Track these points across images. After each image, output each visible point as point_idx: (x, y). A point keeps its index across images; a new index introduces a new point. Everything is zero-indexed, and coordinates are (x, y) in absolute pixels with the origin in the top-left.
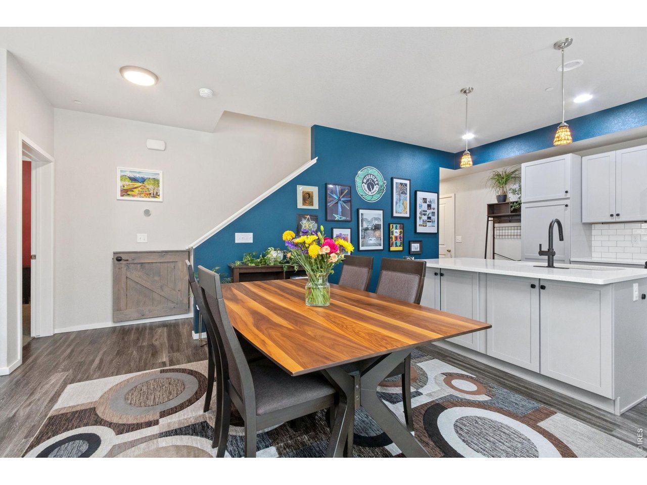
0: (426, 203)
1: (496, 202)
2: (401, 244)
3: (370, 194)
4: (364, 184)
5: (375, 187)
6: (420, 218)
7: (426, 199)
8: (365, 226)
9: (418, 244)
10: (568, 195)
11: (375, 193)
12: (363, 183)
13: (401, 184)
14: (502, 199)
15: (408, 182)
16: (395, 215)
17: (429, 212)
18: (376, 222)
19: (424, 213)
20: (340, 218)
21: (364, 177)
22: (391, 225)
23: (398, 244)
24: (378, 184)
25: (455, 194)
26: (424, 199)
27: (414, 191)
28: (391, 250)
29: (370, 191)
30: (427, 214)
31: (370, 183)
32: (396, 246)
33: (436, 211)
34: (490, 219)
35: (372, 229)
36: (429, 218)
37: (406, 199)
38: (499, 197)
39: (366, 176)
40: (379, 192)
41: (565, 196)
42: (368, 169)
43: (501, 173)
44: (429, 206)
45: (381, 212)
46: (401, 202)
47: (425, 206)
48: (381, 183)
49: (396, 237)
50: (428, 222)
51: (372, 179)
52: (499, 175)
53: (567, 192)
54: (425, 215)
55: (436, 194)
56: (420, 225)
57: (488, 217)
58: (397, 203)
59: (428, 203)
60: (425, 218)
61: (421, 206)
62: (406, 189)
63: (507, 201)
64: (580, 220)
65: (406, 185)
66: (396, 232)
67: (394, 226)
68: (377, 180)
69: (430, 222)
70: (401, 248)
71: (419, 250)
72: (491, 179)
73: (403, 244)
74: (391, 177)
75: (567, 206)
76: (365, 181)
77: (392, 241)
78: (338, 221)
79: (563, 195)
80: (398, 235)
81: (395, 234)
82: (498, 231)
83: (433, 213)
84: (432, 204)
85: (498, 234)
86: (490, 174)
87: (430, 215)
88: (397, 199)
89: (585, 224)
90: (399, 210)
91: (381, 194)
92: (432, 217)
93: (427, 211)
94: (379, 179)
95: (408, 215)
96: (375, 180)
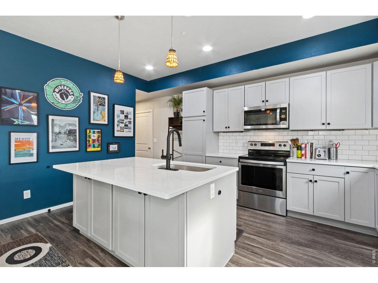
0: (123, 114)
1: (173, 116)
2: (99, 145)
3: (64, 103)
4: (55, 93)
5: (70, 97)
6: (118, 125)
7: (123, 111)
8: (57, 130)
9: (116, 146)
10: (205, 114)
11: (69, 102)
12: (54, 91)
13: (99, 98)
14: (176, 114)
15: (106, 97)
16: (92, 121)
17: (125, 121)
18: (71, 128)
19: (121, 121)
20: (22, 122)
21: (56, 87)
22: (88, 131)
23: (96, 146)
24: (73, 95)
25: (153, 110)
26: (121, 111)
27: (112, 104)
28: (88, 150)
29: (64, 100)
30: (125, 122)
31: (64, 93)
32: (94, 147)
33: (132, 120)
34: (170, 127)
35: (65, 133)
36: (126, 125)
37: (104, 110)
38: (174, 113)
39: (58, 86)
40: (74, 101)
41: (204, 114)
42: (61, 80)
43: (176, 98)
44: (126, 117)
45: (77, 119)
46: (99, 112)
47: (122, 117)
48: (77, 94)
49: (94, 141)
50: (125, 128)
51: (65, 89)
52: (175, 99)
53: (204, 112)
54: (122, 123)
55: (133, 108)
56: (117, 131)
57: (169, 126)
58: (94, 112)
59: (125, 114)
60: (122, 125)
61: (118, 116)
62: (105, 102)
63: (179, 116)
64: (212, 130)
65: (104, 99)
66: (94, 136)
67: (92, 131)
68: (72, 91)
69: (127, 128)
70: (99, 149)
71: (116, 149)
72: (170, 101)
73: (101, 145)
74: (88, 90)
75: (204, 120)
76: (57, 90)
77: (89, 143)
78: (18, 125)
79: (202, 114)
80: (96, 138)
81: (93, 138)
82: (175, 136)
83: (130, 122)
84: (129, 116)
85: (175, 138)
86: (170, 98)
87: (127, 123)
88: (95, 109)
89: (215, 132)
90: (97, 118)
91: (77, 103)
92: (129, 125)
93: (125, 120)
94: (74, 91)
95: (106, 123)
96: (70, 91)
